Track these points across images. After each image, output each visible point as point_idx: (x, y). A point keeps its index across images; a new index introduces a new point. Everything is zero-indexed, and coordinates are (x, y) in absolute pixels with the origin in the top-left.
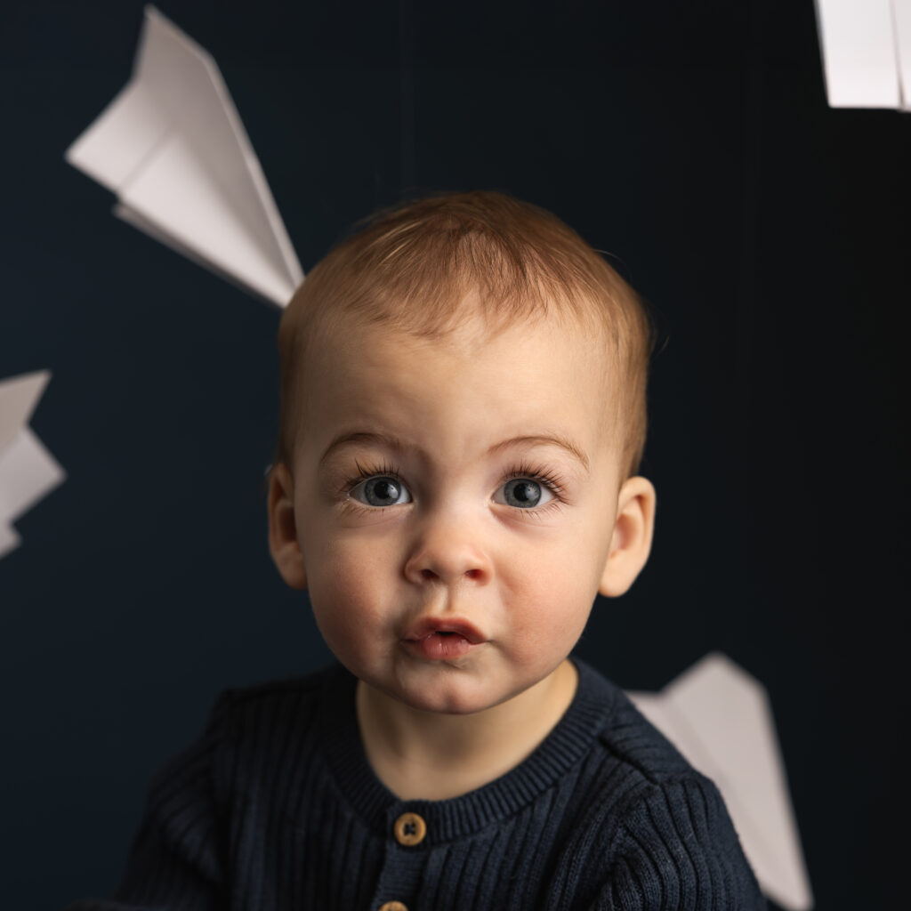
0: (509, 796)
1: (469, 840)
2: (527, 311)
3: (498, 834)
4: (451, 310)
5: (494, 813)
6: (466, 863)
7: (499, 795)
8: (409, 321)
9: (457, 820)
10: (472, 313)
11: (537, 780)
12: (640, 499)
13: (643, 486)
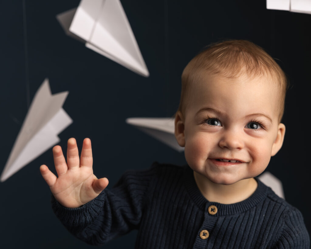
0: (243, 207)
1: (231, 217)
2: (259, 74)
3: (239, 216)
4: (238, 71)
5: (238, 211)
6: (229, 222)
7: (240, 206)
8: (226, 74)
9: (228, 210)
10: (244, 73)
11: (251, 204)
12: (281, 130)
13: (282, 126)
